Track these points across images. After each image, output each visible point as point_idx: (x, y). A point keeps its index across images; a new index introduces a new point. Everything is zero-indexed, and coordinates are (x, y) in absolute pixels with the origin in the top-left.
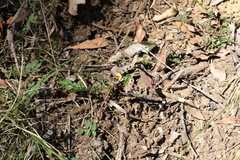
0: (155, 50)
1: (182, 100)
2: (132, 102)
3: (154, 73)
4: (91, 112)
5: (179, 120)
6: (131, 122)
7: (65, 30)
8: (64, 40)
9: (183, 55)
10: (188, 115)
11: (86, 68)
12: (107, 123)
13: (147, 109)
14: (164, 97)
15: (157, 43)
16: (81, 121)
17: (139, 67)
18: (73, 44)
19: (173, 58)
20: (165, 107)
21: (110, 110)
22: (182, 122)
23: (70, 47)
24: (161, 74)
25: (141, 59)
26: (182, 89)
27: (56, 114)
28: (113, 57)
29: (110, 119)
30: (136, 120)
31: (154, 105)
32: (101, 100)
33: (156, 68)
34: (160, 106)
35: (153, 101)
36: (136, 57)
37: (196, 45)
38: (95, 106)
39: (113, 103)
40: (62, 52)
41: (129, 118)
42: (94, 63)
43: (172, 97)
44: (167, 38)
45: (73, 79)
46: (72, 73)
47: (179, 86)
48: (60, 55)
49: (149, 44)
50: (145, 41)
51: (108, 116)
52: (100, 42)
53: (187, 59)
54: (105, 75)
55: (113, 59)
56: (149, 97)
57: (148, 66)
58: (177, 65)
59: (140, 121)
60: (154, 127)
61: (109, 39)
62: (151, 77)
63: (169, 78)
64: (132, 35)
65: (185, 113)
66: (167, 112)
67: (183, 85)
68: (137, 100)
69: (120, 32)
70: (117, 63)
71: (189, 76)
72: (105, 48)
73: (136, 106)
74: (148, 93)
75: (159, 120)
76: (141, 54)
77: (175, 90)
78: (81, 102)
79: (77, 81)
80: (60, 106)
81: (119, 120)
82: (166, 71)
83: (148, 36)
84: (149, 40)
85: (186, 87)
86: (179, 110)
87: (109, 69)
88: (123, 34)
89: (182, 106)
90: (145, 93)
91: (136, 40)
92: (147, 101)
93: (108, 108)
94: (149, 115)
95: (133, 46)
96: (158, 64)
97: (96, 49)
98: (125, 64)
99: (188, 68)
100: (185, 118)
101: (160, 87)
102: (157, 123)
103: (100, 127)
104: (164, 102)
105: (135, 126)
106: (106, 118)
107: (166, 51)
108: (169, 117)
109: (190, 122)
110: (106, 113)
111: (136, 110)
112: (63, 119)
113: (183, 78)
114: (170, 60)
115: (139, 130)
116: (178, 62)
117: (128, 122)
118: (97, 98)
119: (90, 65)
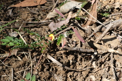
1: (112, 51)
2: (67, 54)
3: (87, 27)
4: (31, 65)
5: (109, 67)
6: (67, 72)
9: (112, 9)
10: (117, 63)
11: (27, 24)
12: (46, 74)
13: (81, 60)
14: (95, 49)
16: (22, 73)
18: (15, 2)
19: (103, 12)
20: (97, 58)
21: (48, 63)
22: (112, 69)
23: (13, 6)
24: (93, 27)
25: (75, 15)
26: (112, 39)
31: (87, 56)
33: (89, 23)
34: (93, 57)
35: (87, 53)
36: (70, 13)
38: (35, 59)
40: (6, 11)
41: (64, 69)
42: (34, 20)
43: (103, 49)
45: (15, 36)
47: (109, 37)
51: (47, 67)
53: (116, 13)
55: (50, 15)
56: (83, 49)
57: (82, 21)
58: (107, 18)
60: (87, 76)
62: (84, 31)
63: (101, 31)
65: (115, 62)
66: (99, 62)
67: (113, 36)
68: (72, 52)
70: (54, 19)
71: (117, 27)
72: (43, 5)
73: (71, 58)
74: (81, 46)
75: (92, 69)
76: (75, 10)
77: (105, 41)
78: (23, 56)
81: (56, 70)
82: (98, 24)
85: (115, 38)
86: (109, 60)
87: (47, 25)
89: (111, 55)
90: (79, 45)
92: (80, 53)
93: (46, 60)
94: (82, 66)
96: (90, 19)
97: (36, 7)
98: (61, 20)
99: (117, 21)
100: (115, 66)
101: (92, 39)
102: (89, 72)
103: (39, 78)
104: (96, 53)
105: (70, 76)
106: (45, 70)
107: (97, 6)
108: (101, 66)
109: (119, 69)
110: (44, 65)
111: (71, 61)
112: (7, 71)
113: (113, 30)
114: (101, 14)
115: (74, 79)
116: (108, 16)
117: (64, 72)
118: (37, 52)
119: (30, 22)
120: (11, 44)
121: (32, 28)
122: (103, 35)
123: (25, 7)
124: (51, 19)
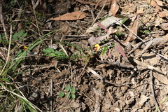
0: (128, 22)
1: (151, 67)
2: (107, 69)
3: (127, 43)
5: (148, 85)
6: (106, 86)
7: (47, 3)
8: (47, 12)
9: (152, 28)
10: (156, 81)
11: (67, 37)
12: (85, 87)
13: (120, 75)
14: (135, 65)
15: (130, 16)
16: (62, 85)
17: (113, 38)
18: (55, 16)
19: (143, 30)
20: (136, 74)
21: (87, 76)
22: (151, 87)
23: (52, 19)
24: (133, 44)
25: (115, 31)
26: (151, 57)
27: (40, 79)
28: (90, 28)
29: (87, 83)
30: (110, 85)
31: (126, 72)
32: (80, 66)
33: (129, 39)
34: (132, 73)
35: (126, 68)
36: (111, 28)
37: (164, 18)
38: (75, 71)
39: (90, 70)
40: (45, 23)
41: (104, 83)
42: (73, 33)
43: (142, 65)
44: (138, 12)
45: (55, 48)
46: (54, 42)
47: (148, 55)
48: (43, 26)
49: (122, 17)
50: (118, 14)
51: (86, 81)
52: (78, 14)
53: (156, 31)
54: (83, 44)
55: (90, 30)
56: (122, 65)
57: (121, 37)
58: (147, 36)
59: (114, 86)
60: (126, 91)
61: (87, 11)
62: (124, 46)
63: (140, 48)
64: (107, 8)
65: (154, 79)
66: (138, 78)
67: (152, 54)
68: (112, 67)
69: (97, 5)
70: (94, 34)
71: (157, 46)
72: (83, 20)
73: (110, 72)
74: (121, 61)
75: (131, 85)
76: (115, 26)
77: (145, 58)
78: (62, 68)
79: (58, 49)
80: (43, 71)
81: (95, 84)
82: (137, 41)
83: (121, 10)
84: (122, 13)
85: (155, 56)
86: (148, 77)
87: (87, 39)
88: (99, 8)
89: (151, 72)
90: (119, 60)
91: (110, 14)
92: (120, 68)
93: (86, 74)
94: (121, 81)
95: (108, 19)
96: (130, 35)
97: (75, 21)
98: (101, 35)
99: (156, 39)
100: (153, 83)
101: (131, 56)
102: (129, 88)
103: (79, 91)
104: (135, 69)
105: (110, 90)
106: (84, 83)
107: (138, 23)
108: (140, 83)
109: (158, 87)
110: (84, 78)
111: (111, 76)
112: (46, 82)
113: (152, 48)
114: (141, 31)
115: (113, 94)
116: (148, 33)
117: (103, 86)
118: (76, 65)
119: (70, 35)
120: (53, 55)
121: (71, 41)
122: (143, 52)
123: (64, 21)
124: (91, 33)
